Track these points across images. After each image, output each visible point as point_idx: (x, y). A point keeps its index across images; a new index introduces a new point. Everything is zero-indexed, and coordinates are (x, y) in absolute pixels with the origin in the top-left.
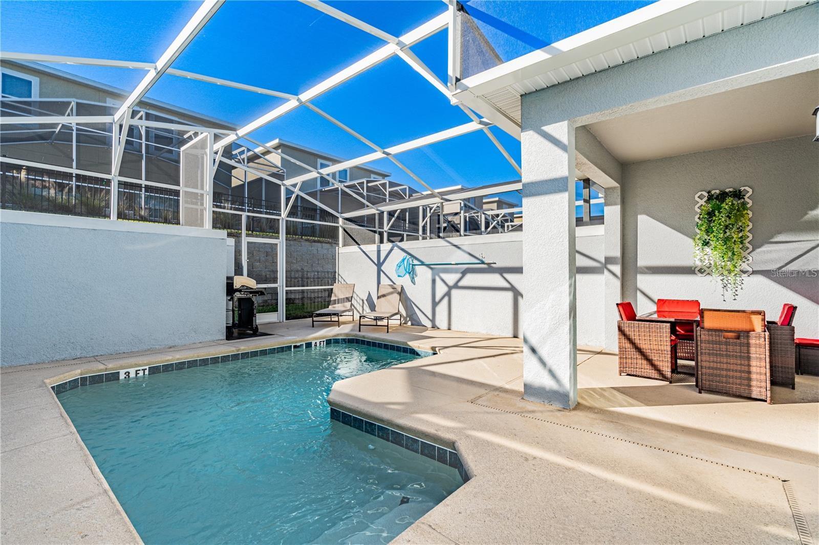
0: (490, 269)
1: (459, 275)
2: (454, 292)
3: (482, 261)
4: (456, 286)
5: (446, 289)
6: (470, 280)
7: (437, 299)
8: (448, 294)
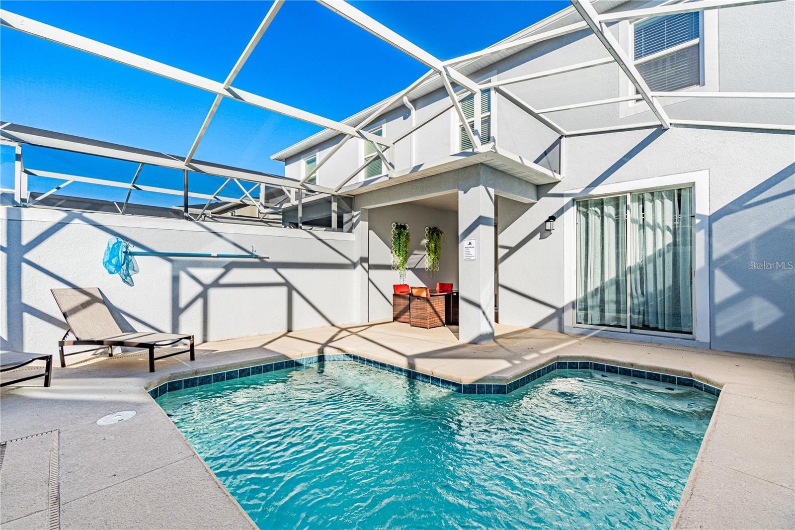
0: (263, 263)
1: (221, 271)
2: (213, 293)
3: (252, 253)
4: (216, 284)
5: (199, 289)
6: (235, 276)
7: (182, 304)
8: (204, 295)
